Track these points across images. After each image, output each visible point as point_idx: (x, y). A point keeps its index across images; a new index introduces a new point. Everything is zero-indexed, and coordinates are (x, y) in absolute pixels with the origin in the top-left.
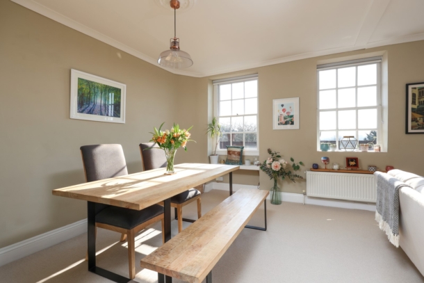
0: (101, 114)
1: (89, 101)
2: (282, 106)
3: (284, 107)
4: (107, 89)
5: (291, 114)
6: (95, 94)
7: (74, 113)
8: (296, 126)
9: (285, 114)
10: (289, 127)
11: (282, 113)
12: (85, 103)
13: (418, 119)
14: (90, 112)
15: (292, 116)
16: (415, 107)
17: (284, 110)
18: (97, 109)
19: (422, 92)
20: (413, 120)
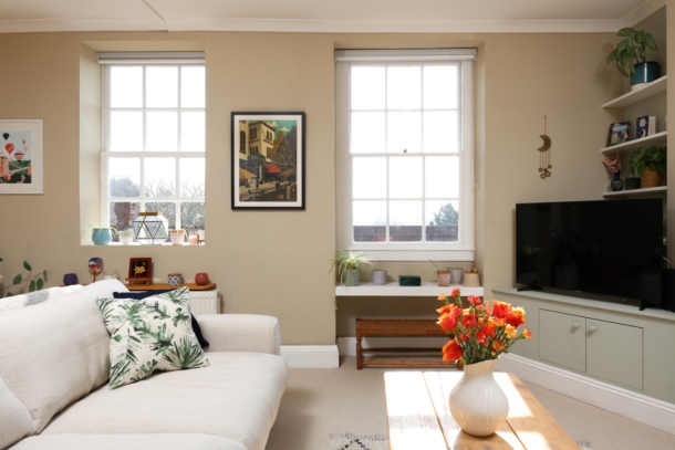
2: (6, 136)
3: (9, 141)
5: (25, 159)
8: (36, 186)
9: (12, 157)
10: (19, 188)
11: (6, 154)
13: (250, 181)
15: (27, 163)
16: (245, 157)
17: (9, 148)
19: (254, 129)
20: (243, 183)
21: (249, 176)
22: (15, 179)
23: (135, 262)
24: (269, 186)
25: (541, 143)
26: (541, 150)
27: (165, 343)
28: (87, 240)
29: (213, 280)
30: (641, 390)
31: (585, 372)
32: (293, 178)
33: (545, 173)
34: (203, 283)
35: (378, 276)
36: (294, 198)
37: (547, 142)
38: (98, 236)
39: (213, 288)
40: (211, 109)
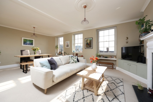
0: (28, 45)
1: (26, 43)
3: (67, 43)
4: (30, 40)
6: (27, 41)
7: (23, 45)
12: (25, 43)
14: (26, 44)
16: (86, 43)
18: (28, 44)
19: (87, 40)
20: (86, 46)
21: (87, 45)
22: (68, 46)
23: (76, 54)
24: (89, 46)
25: (126, 38)
26: (126, 39)
27: (74, 60)
28: (73, 52)
29: (83, 56)
30: (136, 74)
31: (129, 71)
32: (91, 45)
33: (127, 43)
34: (82, 56)
35: (102, 56)
36: (91, 47)
37: (127, 38)
38: (74, 51)
39: (83, 57)
40: (83, 38)
